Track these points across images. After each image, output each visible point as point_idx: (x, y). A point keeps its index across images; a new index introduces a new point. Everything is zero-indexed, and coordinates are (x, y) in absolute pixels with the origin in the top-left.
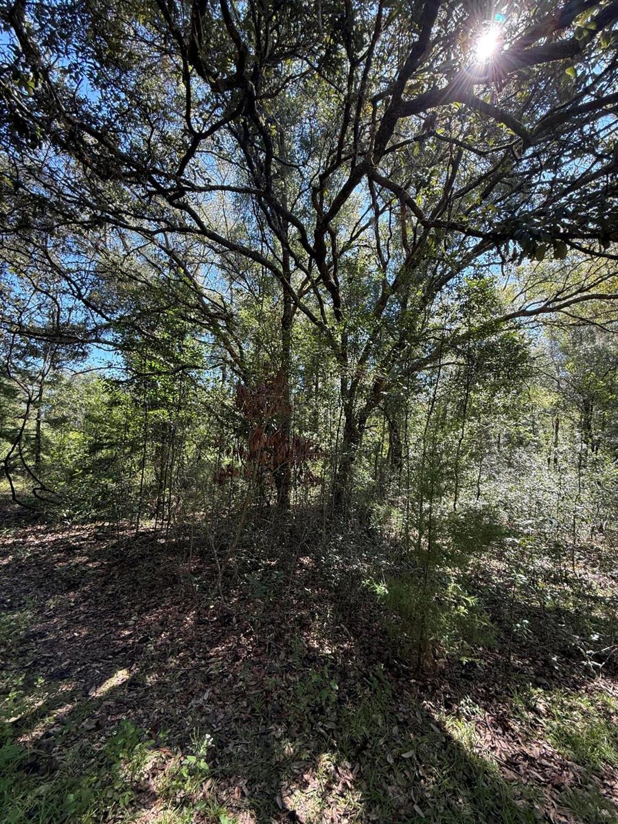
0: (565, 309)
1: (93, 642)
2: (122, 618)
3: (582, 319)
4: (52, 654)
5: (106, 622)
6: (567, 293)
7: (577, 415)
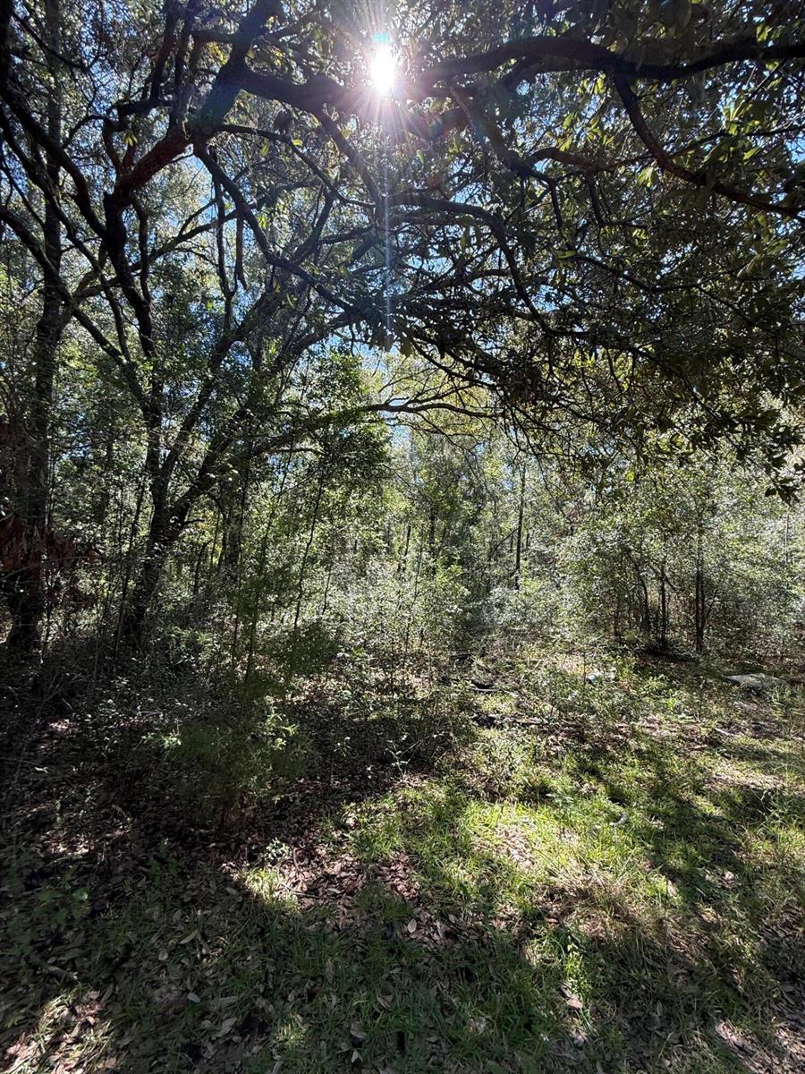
0: (423, 413)
3: (435, 427)
6: (425, 396)
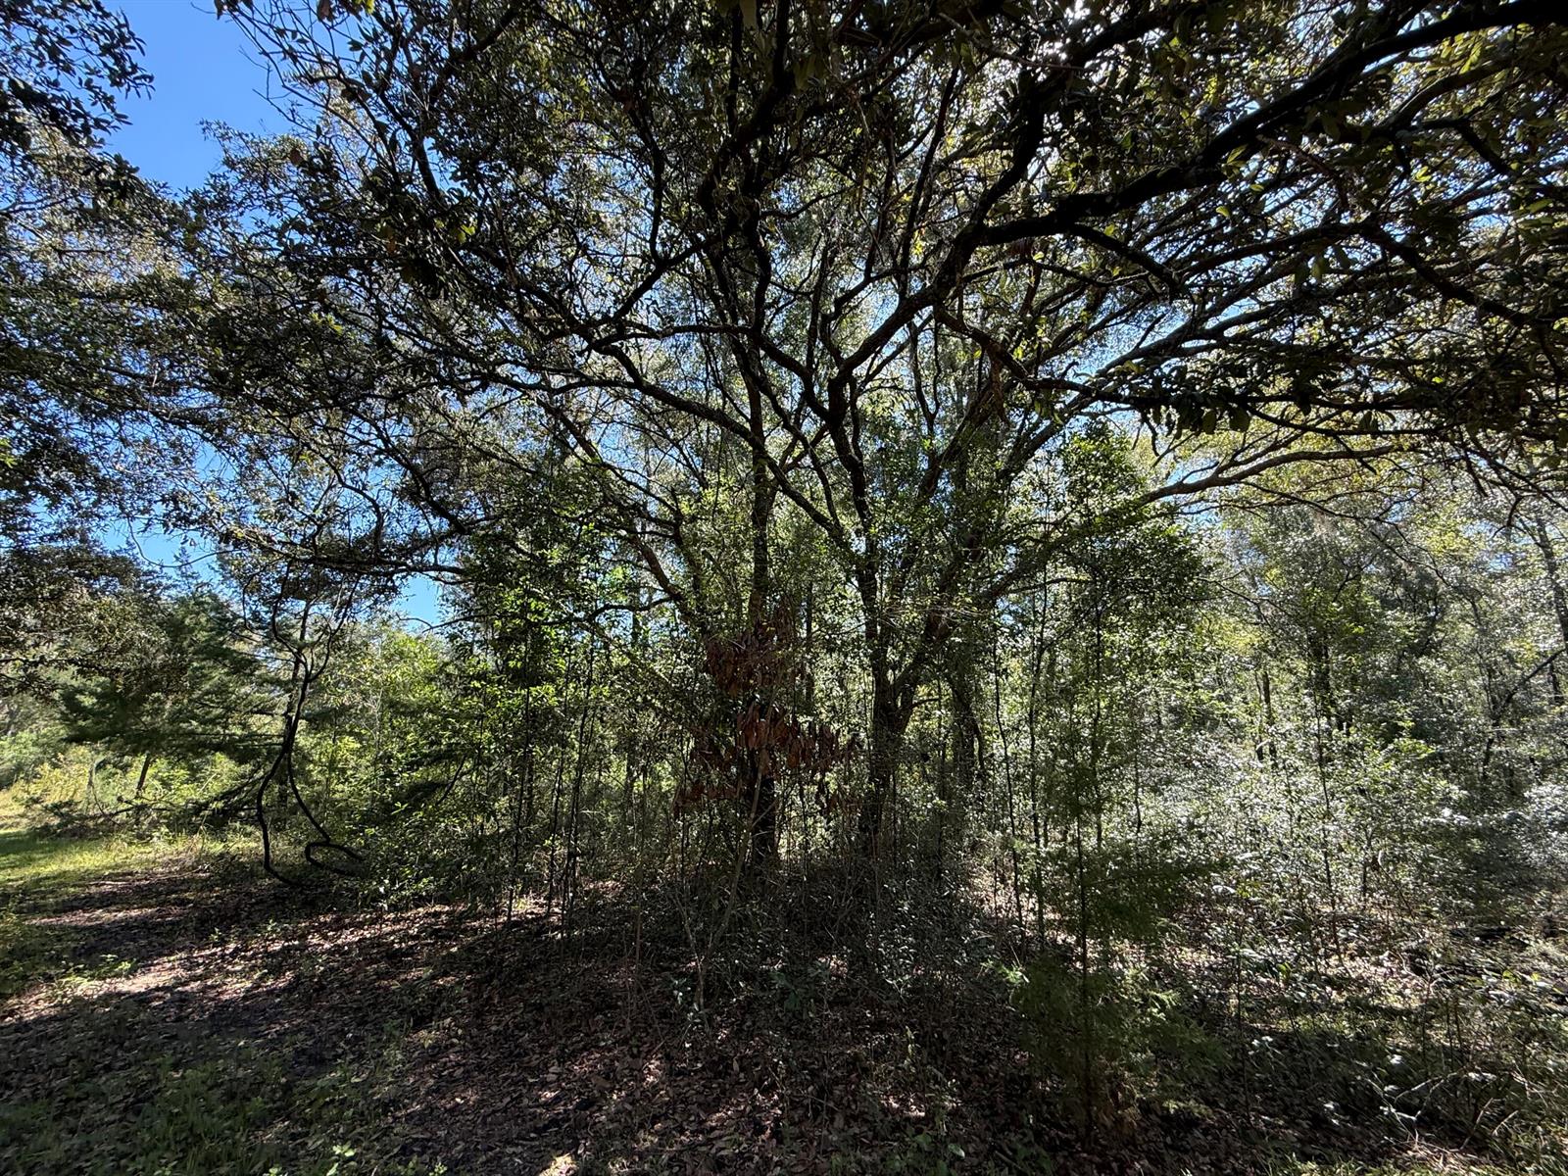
1: (494, 1112)
2: (533, 1071)
3: (1283, 495)
4: (427, 1135)
5: (506, 1079)
7: (1301, 666)
